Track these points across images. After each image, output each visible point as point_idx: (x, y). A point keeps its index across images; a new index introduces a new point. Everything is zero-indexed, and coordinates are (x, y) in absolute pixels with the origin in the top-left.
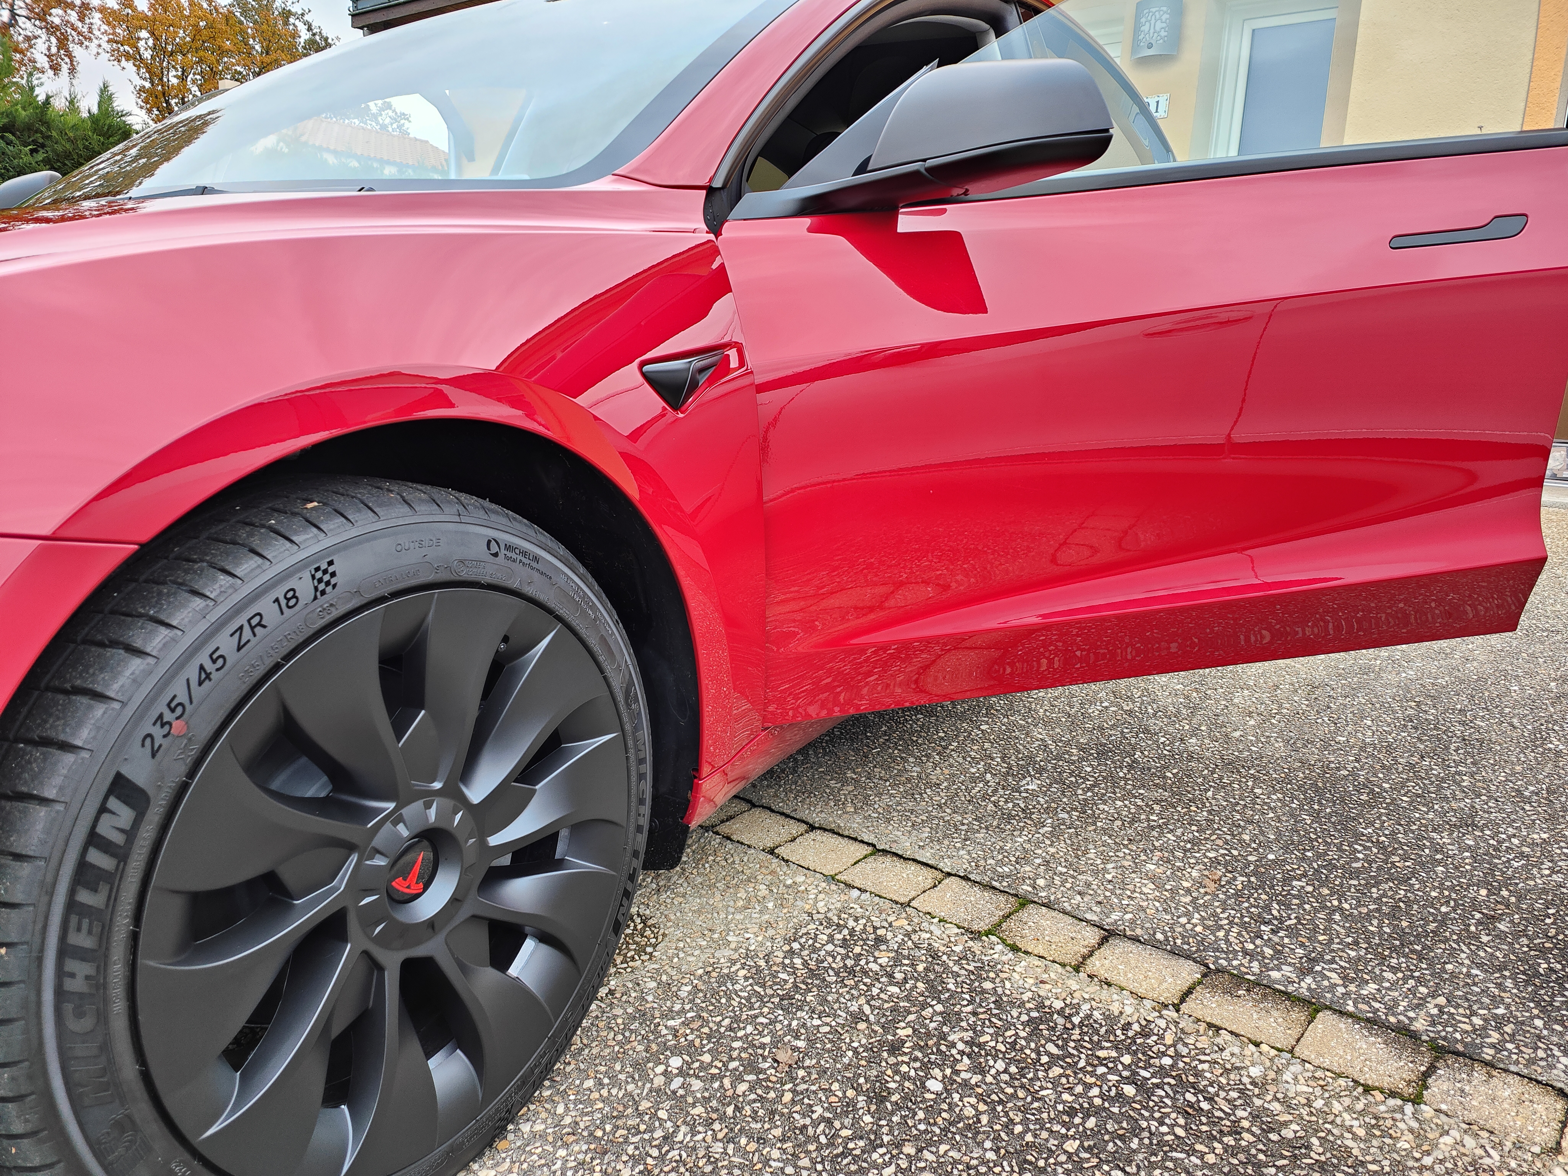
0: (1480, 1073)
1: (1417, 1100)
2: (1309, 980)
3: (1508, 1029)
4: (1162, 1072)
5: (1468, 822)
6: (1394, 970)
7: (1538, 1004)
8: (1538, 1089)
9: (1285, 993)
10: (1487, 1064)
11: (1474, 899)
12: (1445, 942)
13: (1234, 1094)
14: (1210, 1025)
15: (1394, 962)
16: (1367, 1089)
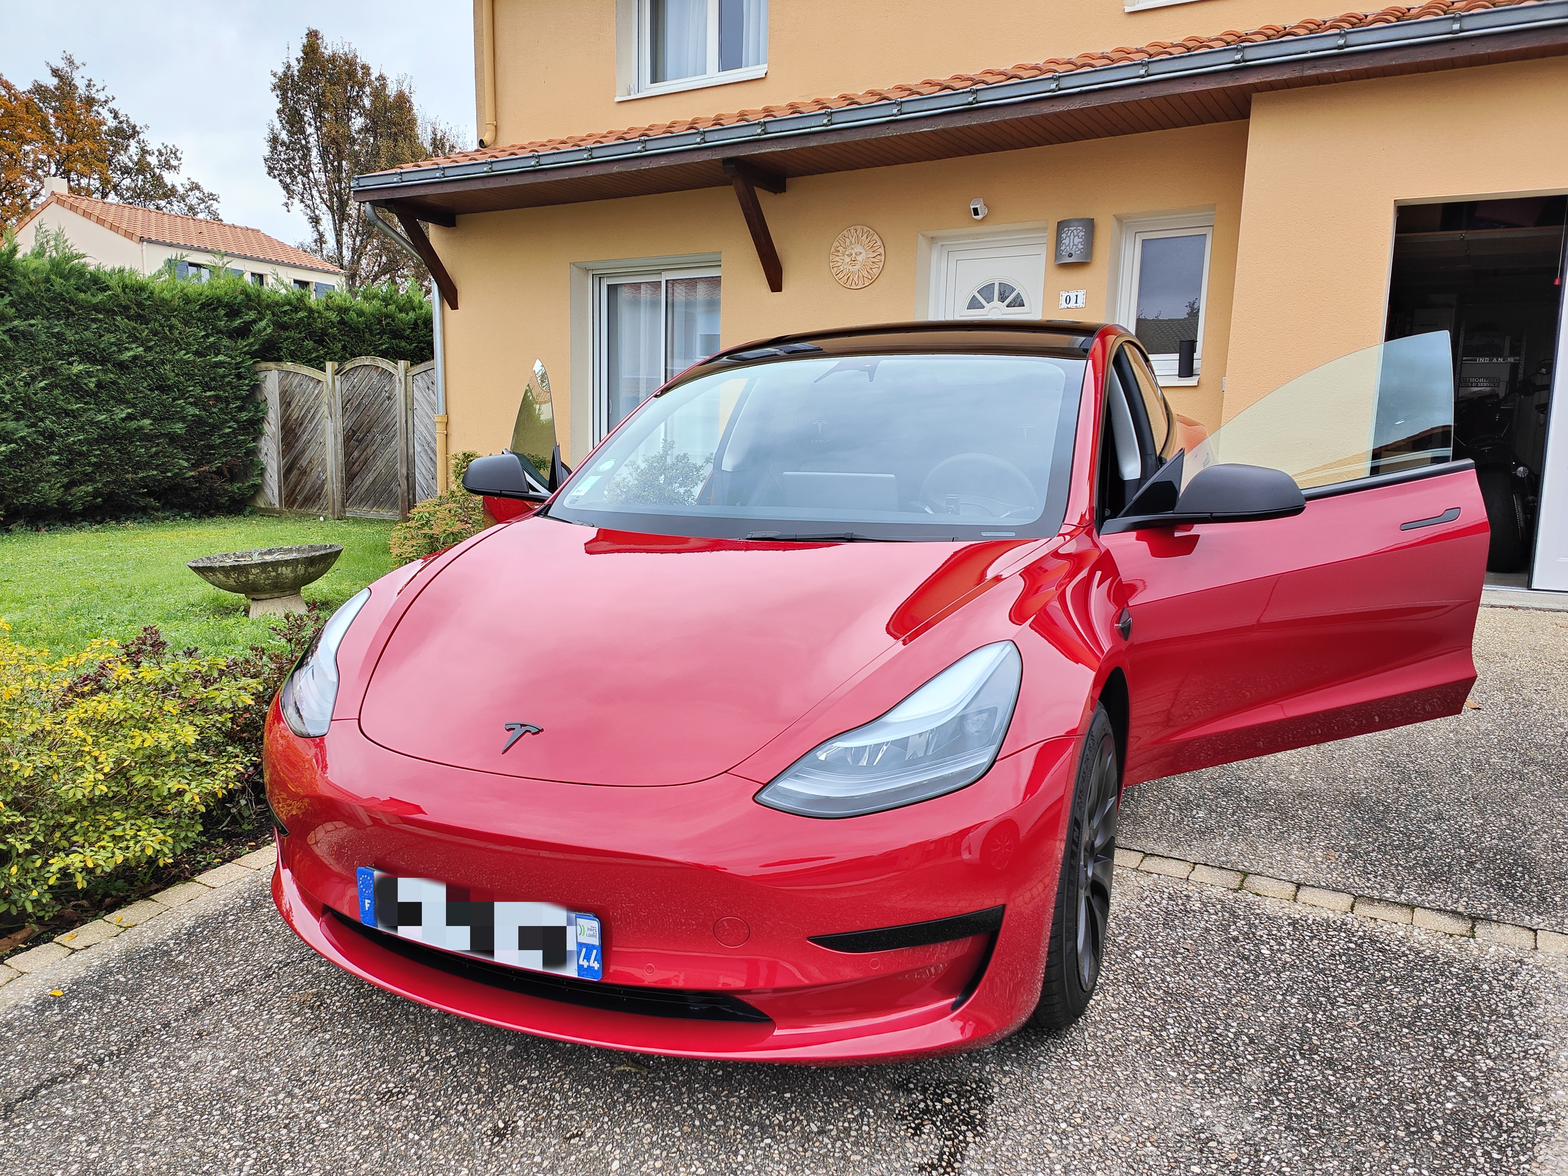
0: (1494, 925)
1: (1473, 937)
2: (1403, 896)
3: (1499, 907)
4: (1360, 937)
5: (1439, 817)
6: (1439, 889)
7: (1508, 897)
8: (1520, 929)
9: (1395, 903)
10: (1495, 921)
11: (1459, 855)
12: (1455, 874)
13: (1397, 943)
14: (1371, 918)
15: (1436, 885)
16: (1451, 935)
